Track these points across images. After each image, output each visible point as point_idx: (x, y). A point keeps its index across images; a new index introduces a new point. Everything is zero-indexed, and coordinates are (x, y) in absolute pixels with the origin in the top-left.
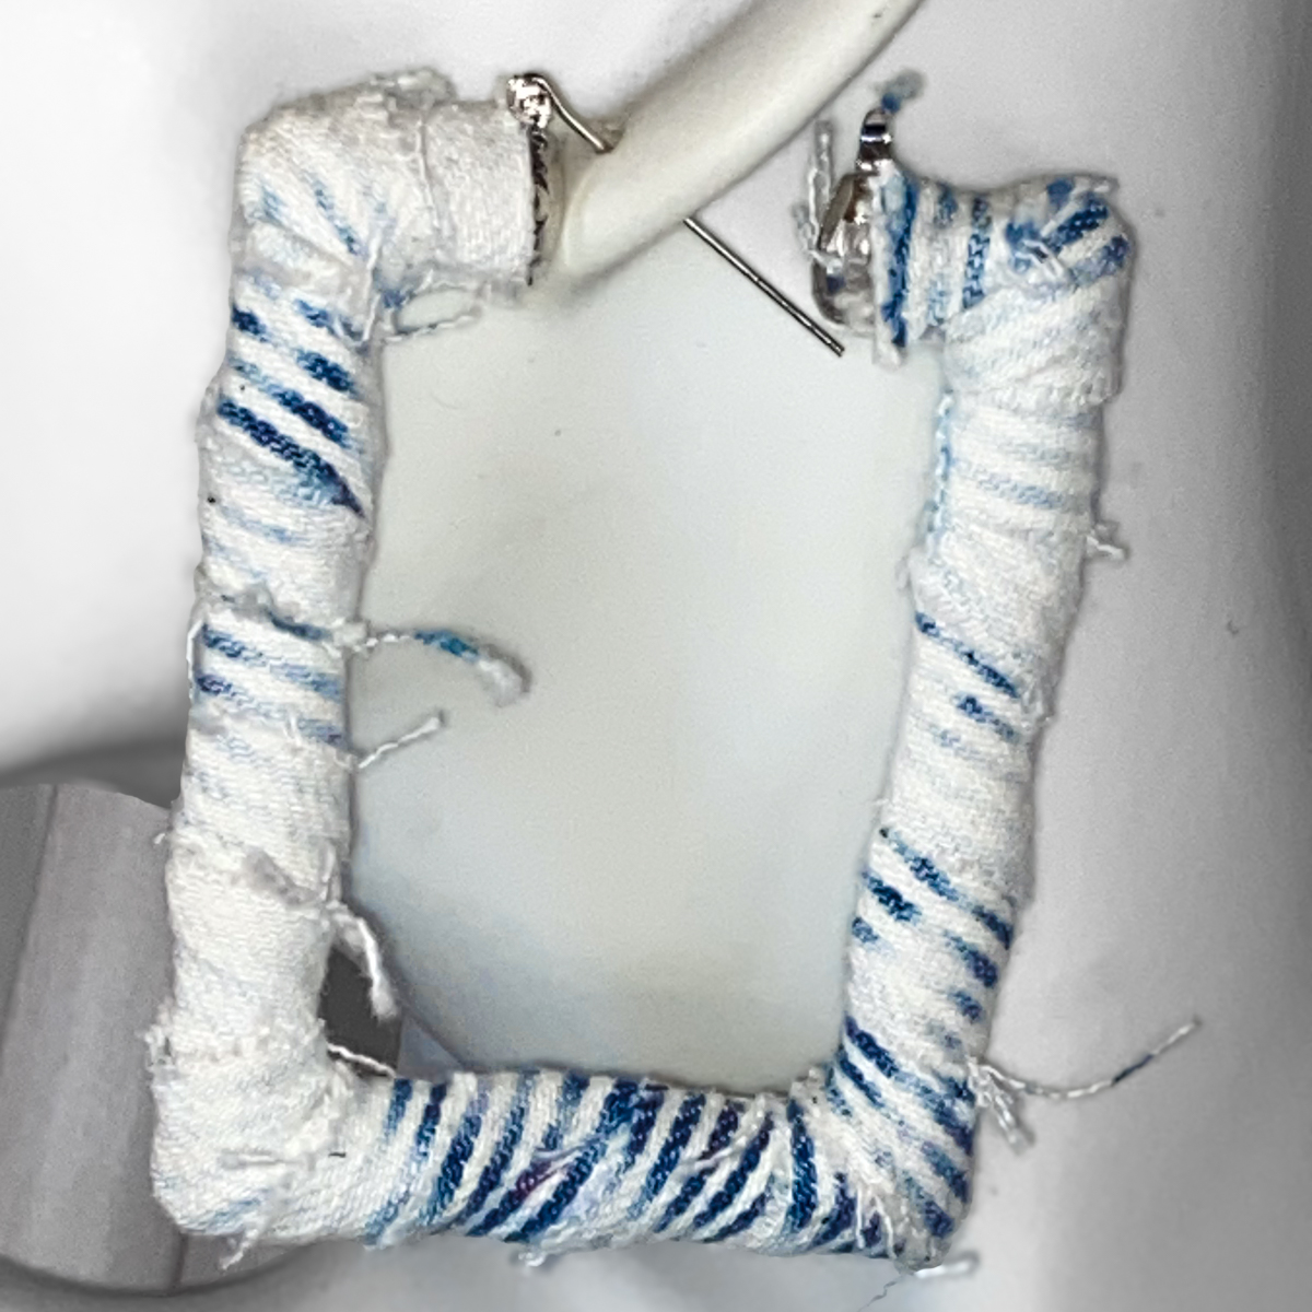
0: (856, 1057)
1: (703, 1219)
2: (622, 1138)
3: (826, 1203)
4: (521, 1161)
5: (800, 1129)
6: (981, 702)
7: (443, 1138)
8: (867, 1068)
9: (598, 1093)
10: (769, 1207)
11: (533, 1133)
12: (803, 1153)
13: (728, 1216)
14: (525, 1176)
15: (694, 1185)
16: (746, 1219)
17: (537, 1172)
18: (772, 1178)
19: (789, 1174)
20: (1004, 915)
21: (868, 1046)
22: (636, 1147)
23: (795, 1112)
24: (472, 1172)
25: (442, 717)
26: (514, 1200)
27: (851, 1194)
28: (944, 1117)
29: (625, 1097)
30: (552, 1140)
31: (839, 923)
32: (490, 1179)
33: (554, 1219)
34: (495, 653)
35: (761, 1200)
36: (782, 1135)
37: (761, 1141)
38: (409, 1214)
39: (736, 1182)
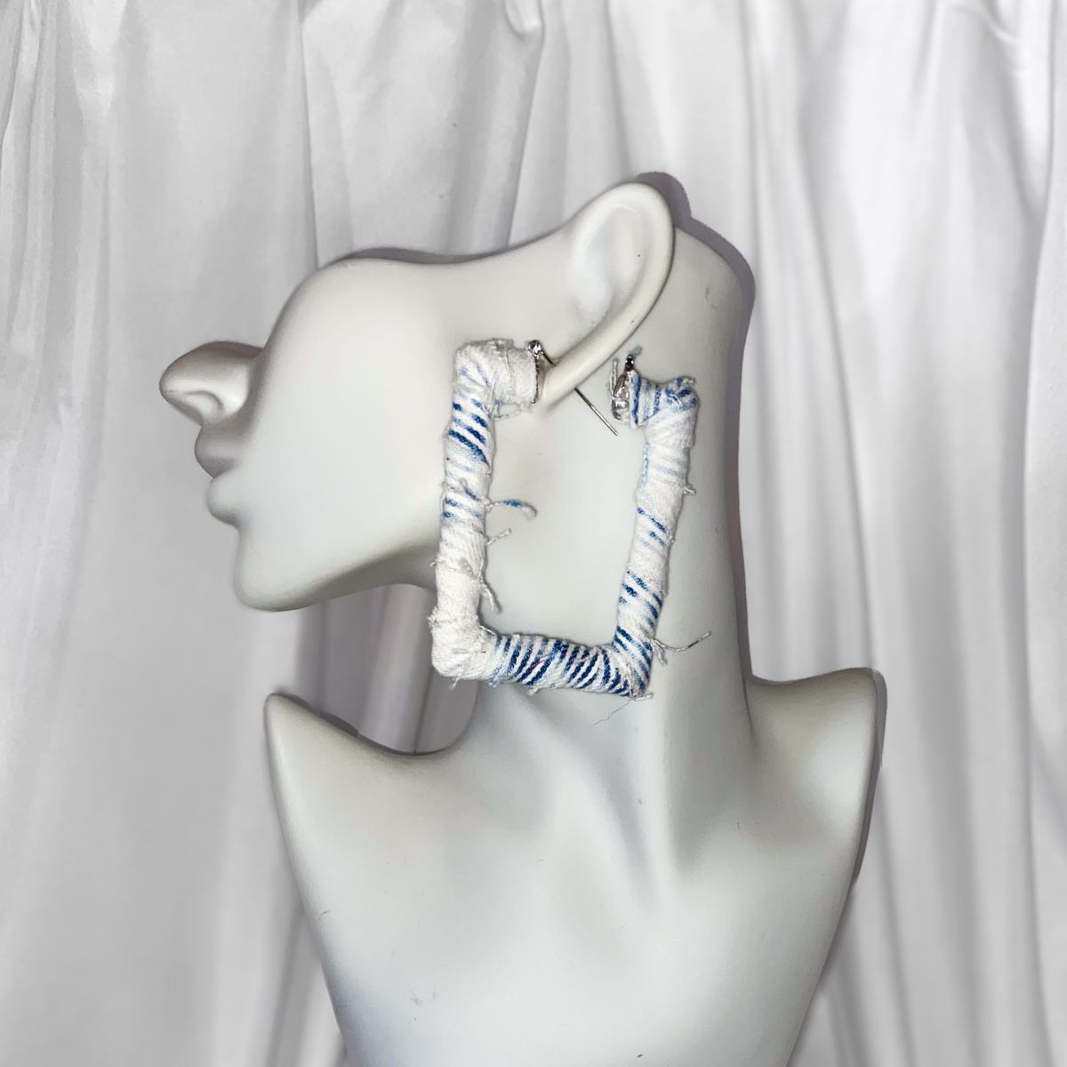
0: (620, 637)
1: (580, 680)
2: (559, 654)
3: (613, 677)
4: (532, 659)
5: (606, 656)
6: (656, 533)
7: (511, 651)
8: (624, 640)
9: (551, 643)
10: (598, 677)
11: (535, 651)
12: (607, 662)
13: (586, 680)
14: (533, 663)
15: (578, 669)
16: (591, 680)
17: (537, 661)
18: (599, 669)
19: (603, 668)
20: (660, 598)
21: (624, 633)
22: (562, 657)
23: (604, 652)
24: (519, 660)
25: (510, 531)
26: (529, 671)
27: (620, 673)
28: (644, 654)
29: (559, 644)
30: (540, 653)
31: (617, 599)
32: (524, 664)
33: (540, 677)
34: (527, 505)
35: (595, 675)
36: (601, 657)
37: (595, 659)
38: (502, 672)
39: (589, 670)
